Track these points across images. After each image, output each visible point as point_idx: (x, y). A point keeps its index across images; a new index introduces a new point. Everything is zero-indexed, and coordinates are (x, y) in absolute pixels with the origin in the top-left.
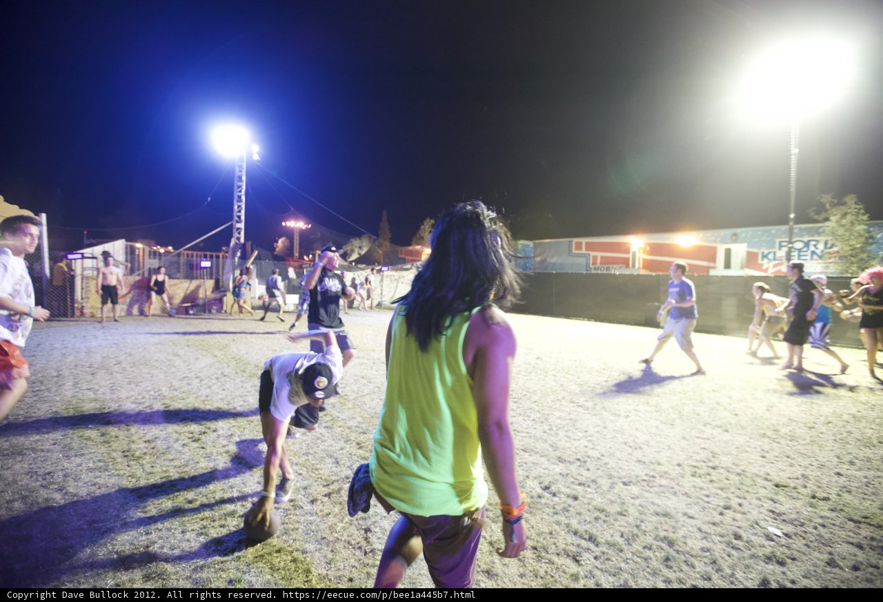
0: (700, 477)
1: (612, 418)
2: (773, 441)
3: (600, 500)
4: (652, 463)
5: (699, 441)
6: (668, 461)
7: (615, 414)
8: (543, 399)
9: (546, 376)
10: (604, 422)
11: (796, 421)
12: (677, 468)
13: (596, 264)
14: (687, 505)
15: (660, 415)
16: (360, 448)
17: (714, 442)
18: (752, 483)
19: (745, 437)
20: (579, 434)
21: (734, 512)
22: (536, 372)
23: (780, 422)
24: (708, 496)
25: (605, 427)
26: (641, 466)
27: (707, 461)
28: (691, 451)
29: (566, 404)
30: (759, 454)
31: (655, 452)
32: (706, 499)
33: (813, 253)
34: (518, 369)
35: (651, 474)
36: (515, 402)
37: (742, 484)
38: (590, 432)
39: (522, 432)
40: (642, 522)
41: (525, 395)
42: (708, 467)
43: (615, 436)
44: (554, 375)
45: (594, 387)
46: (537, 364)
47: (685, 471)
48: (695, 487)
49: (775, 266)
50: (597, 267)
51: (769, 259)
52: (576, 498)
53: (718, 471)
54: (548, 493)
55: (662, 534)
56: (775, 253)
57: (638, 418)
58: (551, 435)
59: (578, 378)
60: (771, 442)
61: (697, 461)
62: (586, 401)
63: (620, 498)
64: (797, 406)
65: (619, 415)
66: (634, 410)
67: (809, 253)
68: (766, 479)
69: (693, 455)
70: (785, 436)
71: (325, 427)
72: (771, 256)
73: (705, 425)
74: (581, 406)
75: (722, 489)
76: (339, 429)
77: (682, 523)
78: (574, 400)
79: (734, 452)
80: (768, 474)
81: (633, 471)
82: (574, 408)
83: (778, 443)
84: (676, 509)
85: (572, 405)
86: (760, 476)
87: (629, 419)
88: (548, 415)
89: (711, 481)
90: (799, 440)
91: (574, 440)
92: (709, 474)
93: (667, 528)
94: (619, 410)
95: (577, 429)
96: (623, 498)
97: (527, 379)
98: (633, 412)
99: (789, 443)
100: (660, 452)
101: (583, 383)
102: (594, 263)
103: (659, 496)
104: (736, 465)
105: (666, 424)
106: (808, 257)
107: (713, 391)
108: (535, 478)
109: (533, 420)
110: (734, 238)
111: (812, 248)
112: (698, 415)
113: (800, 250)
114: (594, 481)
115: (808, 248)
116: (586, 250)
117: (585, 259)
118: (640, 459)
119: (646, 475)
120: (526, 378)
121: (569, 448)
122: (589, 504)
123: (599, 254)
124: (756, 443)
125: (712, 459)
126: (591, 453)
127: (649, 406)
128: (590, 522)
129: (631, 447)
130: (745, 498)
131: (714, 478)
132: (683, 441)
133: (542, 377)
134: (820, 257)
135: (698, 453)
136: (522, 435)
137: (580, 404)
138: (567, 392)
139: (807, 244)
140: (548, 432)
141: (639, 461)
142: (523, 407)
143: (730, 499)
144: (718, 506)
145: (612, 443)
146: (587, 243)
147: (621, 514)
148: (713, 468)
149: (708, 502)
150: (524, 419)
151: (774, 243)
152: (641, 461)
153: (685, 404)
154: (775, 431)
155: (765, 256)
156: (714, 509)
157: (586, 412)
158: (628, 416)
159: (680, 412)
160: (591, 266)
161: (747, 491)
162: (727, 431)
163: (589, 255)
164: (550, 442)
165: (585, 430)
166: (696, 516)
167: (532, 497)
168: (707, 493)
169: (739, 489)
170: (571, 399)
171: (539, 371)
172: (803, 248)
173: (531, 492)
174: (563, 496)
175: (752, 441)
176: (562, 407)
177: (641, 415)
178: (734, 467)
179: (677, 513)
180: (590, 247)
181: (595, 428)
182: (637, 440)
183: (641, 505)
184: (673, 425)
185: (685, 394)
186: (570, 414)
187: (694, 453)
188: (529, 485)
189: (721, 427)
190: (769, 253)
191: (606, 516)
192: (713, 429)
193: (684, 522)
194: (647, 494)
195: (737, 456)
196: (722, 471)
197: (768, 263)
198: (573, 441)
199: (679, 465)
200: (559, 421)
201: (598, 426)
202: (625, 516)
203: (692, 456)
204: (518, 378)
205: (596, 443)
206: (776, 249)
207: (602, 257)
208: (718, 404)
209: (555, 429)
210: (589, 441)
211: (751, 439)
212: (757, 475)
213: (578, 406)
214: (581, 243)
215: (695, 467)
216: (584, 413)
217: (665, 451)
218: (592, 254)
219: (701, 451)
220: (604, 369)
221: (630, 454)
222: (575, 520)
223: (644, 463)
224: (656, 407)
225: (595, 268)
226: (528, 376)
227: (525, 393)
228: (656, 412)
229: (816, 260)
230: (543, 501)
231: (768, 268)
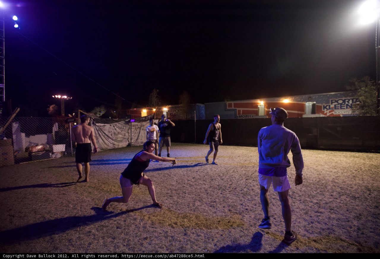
13: (240, 114)
33: (347, 105)
49: (330, 112)
50: (240, 115)
51: (327, 109)
56: (329, 106)
67: (345, 105)
72: (328, 107)
102: (239, 113)
106: (345, 107)
110: (310, 99)
111: (347, 103)
113: (341, 104)
115: (345, 103)
116: (234, 107)
117: (234, 112)
123: (242, 109)
134: (351, 107)
139: (344, 101)
146: (234, 104)
151: (329, 101)
155: (325, 107)
160: (237, 115)
163: (236, 109)
172: (343, 103)
180: (236, 105)
190: (327, 106)
197: (327, 111)
206: (330, 104)
207: (243, 111)
214: (231, 104)
218: (238, 109)
225: (239, 116)
229: (349, 108)
231: (327, 113)
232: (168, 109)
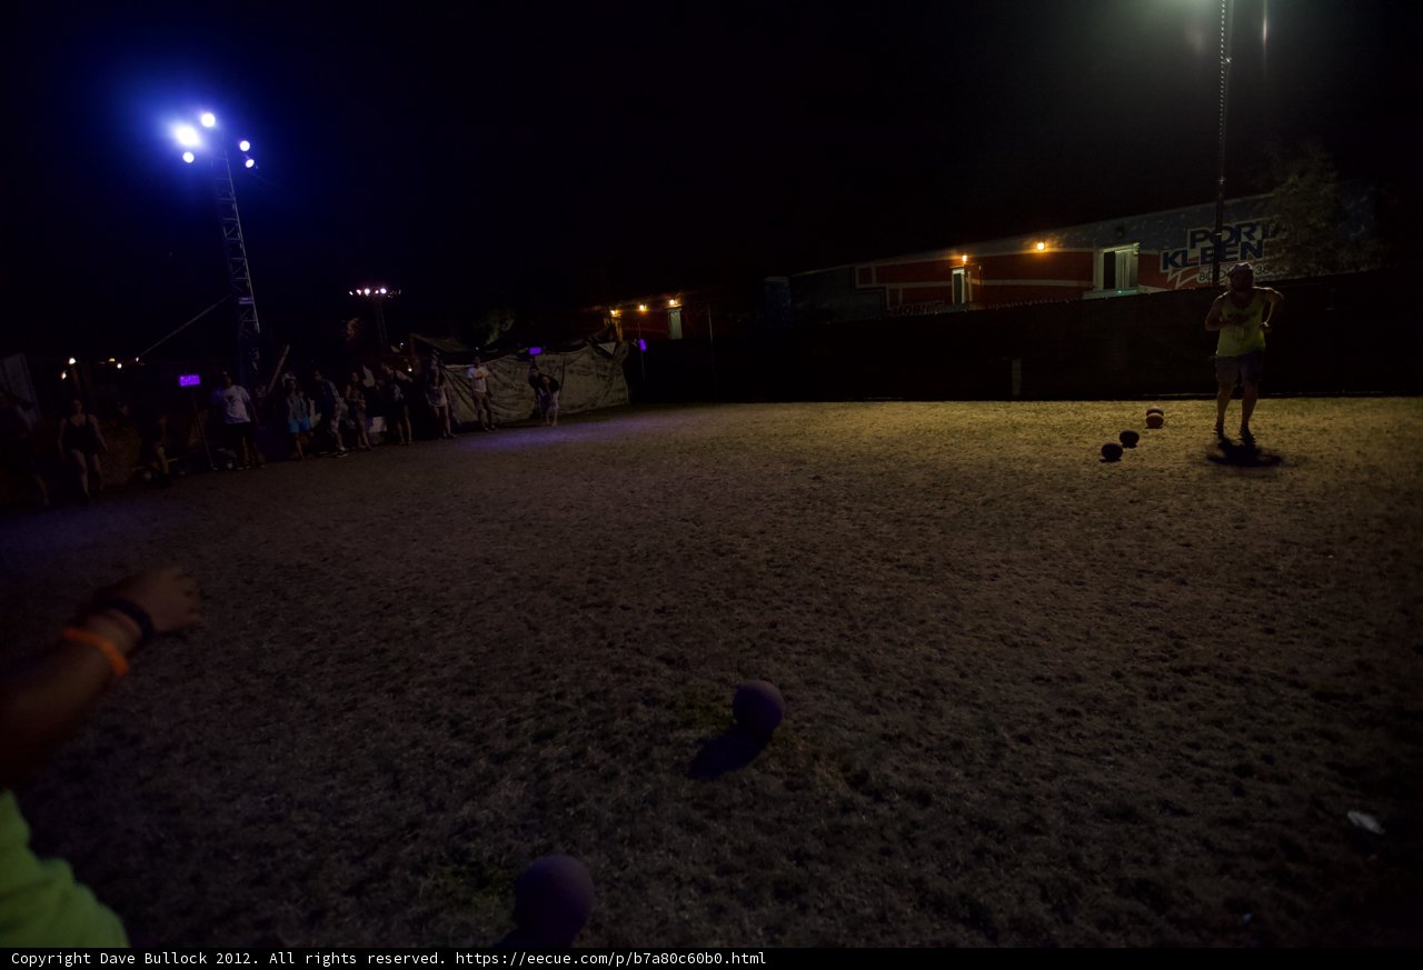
0: (1165, 698)
1: (968, 584)
2: (1275, 592)
3: (977, 795)
4: (1063, 679)
5: (1139, 612)
6: (1094, 669)
7: (971, 574)
8: (831, 562)
9: (833, 513)
10: (955, 598)
11: (1297, 544)
12: (1113, 683)
13: (897, 302)
14: (1162, 777)
15: (1054, 565)
16: (458, 733)
17: (1168, 611)
18: (1272, 698)
19: (1219, 591)
20: (910, 629)
21: (1261, 779)
22: (814, 505)
23: (1269, 550)
24: (1195, 746)
25: (956, 608)
26: (1045, 690)
27: (1167, 656)
28: (1132, 638)
29: (875, 567)
30: (1260, 626)
31: (1063, 650)
32: (1197, 755)
33: (1246, 246)
34: (781, 504)
35: (1070, 706)
36: (780, 575)
37: (1253, 703)
38: (930, 622)
39: (797, 641)
40: (1079, 843)
41: (797, 557)
42: (1175, 671)
43: (980, 626)
44: (846, 508)
45: (922, 523)
46: (815, 489)
47: (1132, 689)
48: (1162, 726)
49: (1186, 274)
52: (923, 799)
53: (1196, 678)
54: (863, 793)
55: (1131, 872)
57: (1015, 577)
58: (854, 639)
59: (892, 509)
60: (1270, 595)
61: (1149, 660)
62: (913, 554)
63: (1017, 784)
64: (1284, 512)
65: (978, 577)
66: (1003, 561)
67: (1240, 247)
68: (1294, 684)
69: (1137, 647)
70: (1292, 579)
71: (388, 691)
73: (1140, 576)
74: (905, 567)
75: (1218, 723)
76: (418, 692)
77: (1166, 832)
78: (890, 555)
79: (1211, 629)
80: (1294, 671)
81: (1033, 704)
82: (894, 574)
83: (1283, 594)
84: (1141, 793)
85: (888, 566)
86: (1281, 680)
87: (998, 582)
88: (845, 594)
89: (1192, 706)
90: (1319, 584)
91: (903, 645)
92: (1181, 689)
93: (1137, 854)
94: (977, 566)
95: (904, 619)
96: (1025, 780)
97: (799, 524)
98: (1004, 565)
99: (1304, 591)
100: (1074, 649)
101: (900, 517)
102: (894, 301)
103: (1099, 761)
104: (1227, 660)
105: (1068, 582)
107: (1131, 502)
108: (832, 757)
109: (817, 611)
111: (1244, 239)
112: (1122, 555)
114: (958, 745)
116: (879, 281)
117: (878, 296)
118: (1039, 672)
119: (1060, 711)
120: (796, 521)
121: (895, 667)
122: (956, 812)
123: (901, 286)
124: (1244, 600)
125: (1178, 651)
126: (941, 672)
127: (1030, 549)
128: (967, 867)
129: (1015, 645)
130: (1273, 741)
131: (1195, 698)
132: (1111, 617)
133: (825, 514)
135: (1147, 642)
136: (798, 648)
137: (901, 563)
138: (875, 539)
139: (1236, 232)
140: (848, 633)
141: (1039, 678)
142: (794, 585)
143: (1242, 747)
144: (1226, 769)
145: (976, 642)
146: (878, 270)
147: (1028, 828)
148: (1186, 672)
149: (1203, 764)
150: (798, 612)
152: (1042, 678)
153: (1089, 534)
154: (1267, 569)
155: (1168, 261)
156: (1221, 781)
157: (919, 578)
158: (996, 576)
159: (1087, 554)
160: (888, 307)
161: (1270, 721)
162: (1183, 582)
163: (884, 288)
164: (855, 658)
165: (921, 618)
166: (1190, 808)
167: (830, 814)
168: (1191, 738)
169: (1252, 718)
170: (885, 553)
171: (819, 503)
173: (827, 797)
174: (897, 797)
175: (1235, 597)
176: (869, 573)
177: (1018, 570)
178: (1225, 664)
179: (1147, 805)
180: (884, 275)
181: (938, 611)
182: (1023, 628)
183: (1066, 796)
184: (1082, 584)
185: (1086, 514)
186: (885, 587)
187: (1138, 642)
188: (822, 779)
189: (1170, 574)
190: (1176, 254)
191: (999, 842)
192: (1157, 582)
193: (1168, 827)
194: (1073, 762)
195: (1220, 636)
196: (1203, 677)
197: (1175, 271)
198: (899, 650)
199: (1117, 675)
200: (866, 607)
201: (944, 606)
202: (1038, 832)
203: (1136, 651)
204: (782, 523)
205: (945, 647)
207: (906, 291)
208: (1149, 528)
209: (861, 625)
210: (932, 644)
211: (1231, 593)
212: (1274, 677)
213: (899, 567)
214: (869, 270)
215: (1150, 675)
216: (913, 581)
217: (1083, 645)
218: (889, 286)
219: (1150, 637)
220: (934, 485)
221: (1018, 663)
222: (932, 866)
223: (1049, 680)
224: (1042, 548)
225: (895, 310)
226: (799, 516)
227: (797, 553)
228: (1045, 559)
230: (855, 819)
231: (1174, 280)
232: (681, 302)
